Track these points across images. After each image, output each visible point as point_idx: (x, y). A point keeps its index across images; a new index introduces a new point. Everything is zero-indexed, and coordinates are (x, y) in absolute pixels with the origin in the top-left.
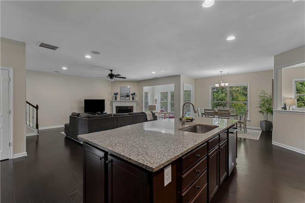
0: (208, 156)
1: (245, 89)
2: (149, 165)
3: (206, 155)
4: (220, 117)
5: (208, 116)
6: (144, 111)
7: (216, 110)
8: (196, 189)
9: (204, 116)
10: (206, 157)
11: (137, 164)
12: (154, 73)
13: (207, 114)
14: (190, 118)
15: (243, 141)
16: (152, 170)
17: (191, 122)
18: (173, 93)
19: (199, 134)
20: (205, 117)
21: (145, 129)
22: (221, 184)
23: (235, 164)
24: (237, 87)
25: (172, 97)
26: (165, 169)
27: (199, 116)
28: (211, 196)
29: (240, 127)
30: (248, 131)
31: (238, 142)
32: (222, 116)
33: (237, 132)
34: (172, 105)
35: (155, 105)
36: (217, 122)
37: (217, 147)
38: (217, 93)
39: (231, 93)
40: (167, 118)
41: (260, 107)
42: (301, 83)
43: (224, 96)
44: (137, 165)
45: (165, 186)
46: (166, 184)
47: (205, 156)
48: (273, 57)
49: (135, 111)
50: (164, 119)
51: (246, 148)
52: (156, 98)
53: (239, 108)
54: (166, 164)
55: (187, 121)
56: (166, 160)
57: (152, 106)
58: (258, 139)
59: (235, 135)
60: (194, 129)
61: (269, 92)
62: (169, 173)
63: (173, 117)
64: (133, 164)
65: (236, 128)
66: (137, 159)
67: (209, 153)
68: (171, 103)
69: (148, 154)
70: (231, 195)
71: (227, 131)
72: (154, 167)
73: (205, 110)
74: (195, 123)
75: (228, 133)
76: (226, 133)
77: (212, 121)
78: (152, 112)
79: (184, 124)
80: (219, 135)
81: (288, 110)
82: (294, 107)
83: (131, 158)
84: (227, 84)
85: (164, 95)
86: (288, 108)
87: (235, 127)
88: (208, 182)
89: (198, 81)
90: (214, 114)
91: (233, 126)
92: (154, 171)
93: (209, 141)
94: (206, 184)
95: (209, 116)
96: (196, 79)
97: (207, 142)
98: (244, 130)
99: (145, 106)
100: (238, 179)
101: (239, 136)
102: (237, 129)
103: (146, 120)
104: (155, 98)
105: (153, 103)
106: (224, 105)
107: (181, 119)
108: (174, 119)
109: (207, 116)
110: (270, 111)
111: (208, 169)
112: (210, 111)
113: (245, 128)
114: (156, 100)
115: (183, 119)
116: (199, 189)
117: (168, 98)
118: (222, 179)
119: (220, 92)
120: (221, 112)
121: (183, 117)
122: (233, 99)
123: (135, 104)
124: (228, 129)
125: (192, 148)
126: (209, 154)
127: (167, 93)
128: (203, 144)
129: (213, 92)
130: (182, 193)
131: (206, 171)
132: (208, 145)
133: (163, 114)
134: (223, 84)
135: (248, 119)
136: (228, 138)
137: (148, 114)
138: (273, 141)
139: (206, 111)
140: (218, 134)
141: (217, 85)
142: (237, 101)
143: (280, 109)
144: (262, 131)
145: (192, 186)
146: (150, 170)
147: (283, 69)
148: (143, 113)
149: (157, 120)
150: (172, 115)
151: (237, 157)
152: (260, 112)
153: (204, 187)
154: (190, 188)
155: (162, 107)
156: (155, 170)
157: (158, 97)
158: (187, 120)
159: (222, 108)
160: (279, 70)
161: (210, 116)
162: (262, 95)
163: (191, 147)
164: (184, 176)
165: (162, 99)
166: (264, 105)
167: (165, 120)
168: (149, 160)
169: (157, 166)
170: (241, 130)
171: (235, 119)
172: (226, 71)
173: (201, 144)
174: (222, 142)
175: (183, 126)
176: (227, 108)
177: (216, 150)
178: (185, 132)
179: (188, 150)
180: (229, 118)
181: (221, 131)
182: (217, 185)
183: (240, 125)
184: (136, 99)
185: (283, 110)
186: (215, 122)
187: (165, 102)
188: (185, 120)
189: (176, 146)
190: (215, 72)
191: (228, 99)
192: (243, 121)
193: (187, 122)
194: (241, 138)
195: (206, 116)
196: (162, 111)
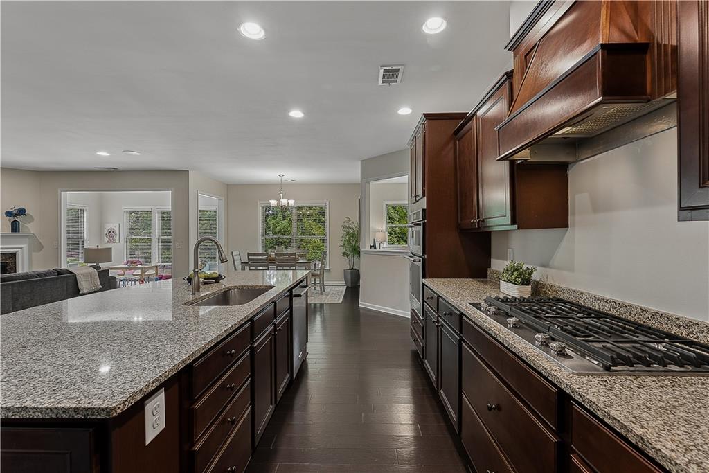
0: (252, 349)
1: (322, 212)
2: (96, 404)
3: (249, 349)
4: (279, 268)
5: (256, 266)
6: (64, 266)
7: (272, 253)
8: (227, 425)
9: (247, 268)
10: (248, 353)
11: (54, 416)
12: (103, 156)
13: (253, 262)
14: (214, 276)
15: (319, 309)
16: (107, 413)
17: (215, 283)
18: (169, 213)
19: (234, 308)
20: (250, 270)
21: (69, 321)
22: (278, 400)
23: (305, 354)
24: (311, 208)
25: (163, 224)
26: (146, 402)
27: (235, 269)
28: (260, 430)
29: (315, 283)
30: (327, 289)
31: (310, 311)
32: (283, 266)
33: (307, 292)
34: (166, 245)
35: (109, 245)
36: (275, 279)
37: (270, 328)
38: (274, 219)
39: (299, 218)
40: (149, 280)
41: (344, 246)
42: (393, 208)
43: (287, 225)
44: (52, 418)
45: (147, 444)
46: (150, 436)
47: (246, 351)
48: (359, 163)
49: (22, 268)
50: (142, 282)
51: (323, 322)
52: (112, 225)
53: (313, 249)
54: (150, 389)
55: (206, 283)
56: (149, 379)
57: (97, 250)
58: (340, 302)
59: (303, 300)
60: (224, 299)
61: (355, 219)
62: (158, 409)
63: (168, 277)
64: (38, 419)
65: (306, 287)
66: (53, 400)
67: (254, 342)
68: (163, 240)
69: (91, 380)
70: (297, 413)
71: (290, 294)
72: (114, 405)
73: (249, 255)
74: (225, 284)
75: (291, 297)
76: (288, 298)
77: (263, 278)
78: (97, 268)
79: (198, 290)
80: (275, 303)
81: (378, 249)
82: (385, 244)
83: (29, 404)
84: (291, 202)
85: (140, 220)
86: (377, 246)
87: (304, 284)
88: (253, 404)
89: (233, 191)
90: (269, 262)
91: (301, 282)
92: (114, 415)
93: (255, 319)
94: (249, 409)
95: (259, 268)
96: (228, 185)
97: (251, 320)
98: (321, 288)
99: (69, 252)
100: (309, 381)
101: (312, 301)
102: (308, 288)
103: (76, 292)
104: (108, 227)
105: (101, 239)
106: (288, 244)
107: (190, 280)
108: (170, 280)
109: (254, 268)
110: (356, 251)
111: (252, 376)
112: (261, 257)
113: (323, 285)
114: (111, 234)
115: (197, 277)
116: (233, 422)
117: (153, 226)
118: (281, 389)
119: (280, 217)
120: (282, 258)
121: (196, 273)
122: (303, 232)
123: (25, 246)
124: (291, 290)
125: (217, 338)
126: (255, 346)
127: (149, 213)
128: (242, 325)
129: (267, 216)
130: (193, 444)
131: (249, 381)
132: (252, 326)
133: (139, 272)
134: (284, 202)
135: (327, 268)
136: (291, 308)
137: (83, 274)
138: (360, 302)
139: (250, 257)
140: (273, 302)
141: (273, 203)
142: (310, 235)
143: (368, 248)
144: (347, 287)
145: (218, 421)
146: (103, 415)
147: (371, 183)
148: (59, 272)
149: (116, 288)
150: (165, 273)
151: (307, 341)
152: (344, 254)
153: (245, 415)
154: (213, 427)
155: (132, 254)
156: (119, 411)
157: (119, 223)
158: (205, 279)
159: (282, 250)
160: (367, 185)
161: (261, 268)
162: (346, 224)
163: (214, 336)
164: (197, 406)
165: (132, 231)
166: (348, 241)
167: (144, 286)
168: (96, 393)
169: (124, 399)
170: (315, 289)
171: (306, 269)
172: (291, 175)
173: (237, 326)
174: (280, 317)
175: (197, 293)
176: (293, 249)
177: (270, 334)
178: (202, 307)
179: (208, 344)
180: (295, 269)
181: (278, 295)
182: (272, 404)
183: (315, 280)
184: (29, 227)
185: (373, 249)
186: (270, 278)
187: (142, 239)
188: (201, 280)
189: (179, 342)
190: (269, 174)
191: (294, 231)
192: (319, 273)
193: (206, 285)
194: (315, 305)
195: (251, 268)
196: (132, 262)
